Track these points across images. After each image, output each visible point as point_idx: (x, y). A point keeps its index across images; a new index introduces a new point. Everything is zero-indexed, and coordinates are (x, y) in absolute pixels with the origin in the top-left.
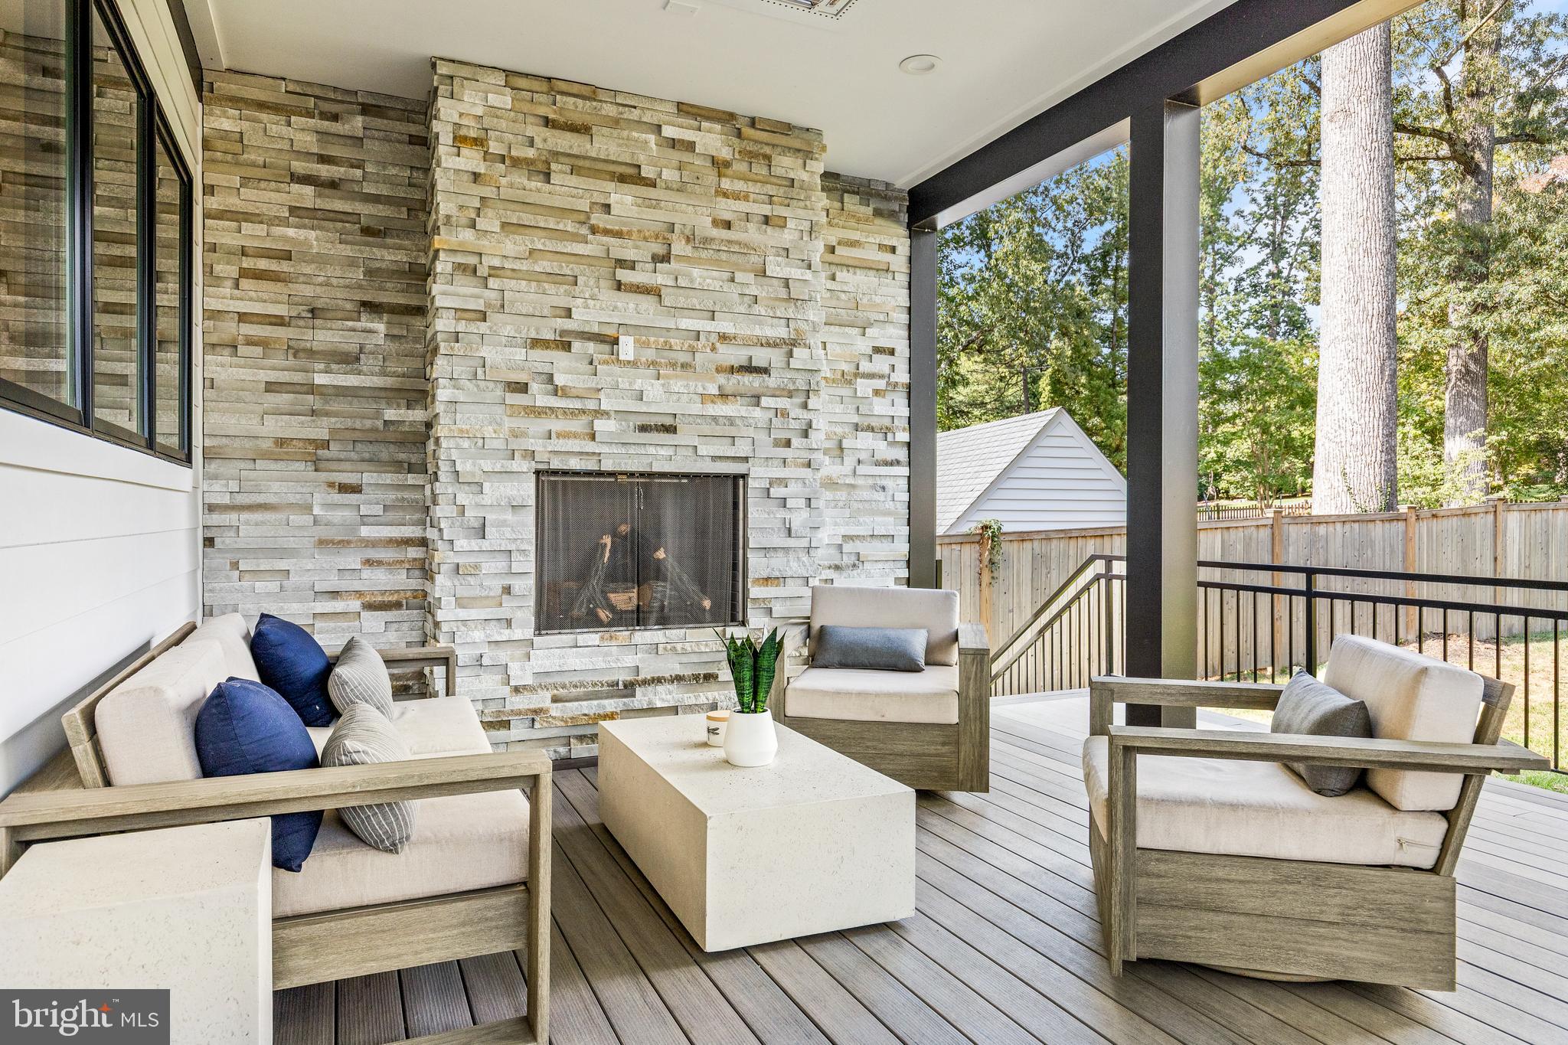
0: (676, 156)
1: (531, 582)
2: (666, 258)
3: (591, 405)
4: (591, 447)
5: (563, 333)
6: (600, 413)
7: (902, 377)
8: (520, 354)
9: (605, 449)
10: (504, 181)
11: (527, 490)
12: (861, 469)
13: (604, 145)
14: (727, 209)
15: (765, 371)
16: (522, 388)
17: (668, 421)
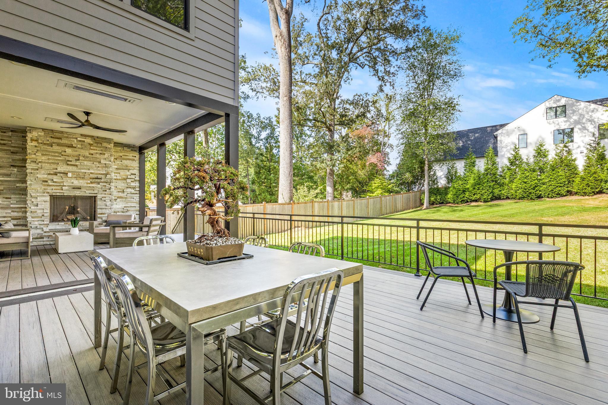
0: (80, 143)
1: (49, 214)
2: (79, 160)
3: (62, 184)
4: (62, 191)
5: (55, 172)
6: (64, 186)
7: (137, 178)
8: (46, 176)
9: (65, 192)
10: (42, 147)
11: (48, 199)
12: (128, 195)
13: (64, 141)
14: (92, 152)
15: (101, 179)
16: (47, 182)
17: (79, 187)
